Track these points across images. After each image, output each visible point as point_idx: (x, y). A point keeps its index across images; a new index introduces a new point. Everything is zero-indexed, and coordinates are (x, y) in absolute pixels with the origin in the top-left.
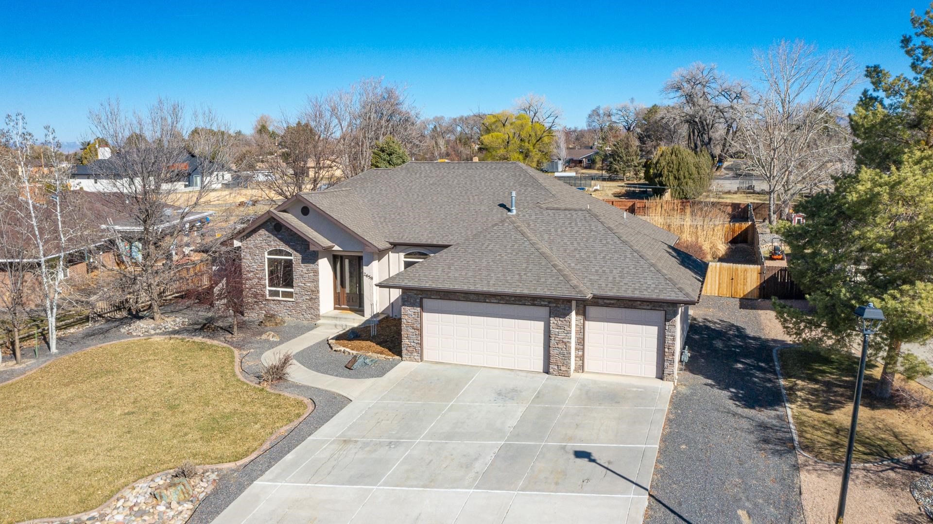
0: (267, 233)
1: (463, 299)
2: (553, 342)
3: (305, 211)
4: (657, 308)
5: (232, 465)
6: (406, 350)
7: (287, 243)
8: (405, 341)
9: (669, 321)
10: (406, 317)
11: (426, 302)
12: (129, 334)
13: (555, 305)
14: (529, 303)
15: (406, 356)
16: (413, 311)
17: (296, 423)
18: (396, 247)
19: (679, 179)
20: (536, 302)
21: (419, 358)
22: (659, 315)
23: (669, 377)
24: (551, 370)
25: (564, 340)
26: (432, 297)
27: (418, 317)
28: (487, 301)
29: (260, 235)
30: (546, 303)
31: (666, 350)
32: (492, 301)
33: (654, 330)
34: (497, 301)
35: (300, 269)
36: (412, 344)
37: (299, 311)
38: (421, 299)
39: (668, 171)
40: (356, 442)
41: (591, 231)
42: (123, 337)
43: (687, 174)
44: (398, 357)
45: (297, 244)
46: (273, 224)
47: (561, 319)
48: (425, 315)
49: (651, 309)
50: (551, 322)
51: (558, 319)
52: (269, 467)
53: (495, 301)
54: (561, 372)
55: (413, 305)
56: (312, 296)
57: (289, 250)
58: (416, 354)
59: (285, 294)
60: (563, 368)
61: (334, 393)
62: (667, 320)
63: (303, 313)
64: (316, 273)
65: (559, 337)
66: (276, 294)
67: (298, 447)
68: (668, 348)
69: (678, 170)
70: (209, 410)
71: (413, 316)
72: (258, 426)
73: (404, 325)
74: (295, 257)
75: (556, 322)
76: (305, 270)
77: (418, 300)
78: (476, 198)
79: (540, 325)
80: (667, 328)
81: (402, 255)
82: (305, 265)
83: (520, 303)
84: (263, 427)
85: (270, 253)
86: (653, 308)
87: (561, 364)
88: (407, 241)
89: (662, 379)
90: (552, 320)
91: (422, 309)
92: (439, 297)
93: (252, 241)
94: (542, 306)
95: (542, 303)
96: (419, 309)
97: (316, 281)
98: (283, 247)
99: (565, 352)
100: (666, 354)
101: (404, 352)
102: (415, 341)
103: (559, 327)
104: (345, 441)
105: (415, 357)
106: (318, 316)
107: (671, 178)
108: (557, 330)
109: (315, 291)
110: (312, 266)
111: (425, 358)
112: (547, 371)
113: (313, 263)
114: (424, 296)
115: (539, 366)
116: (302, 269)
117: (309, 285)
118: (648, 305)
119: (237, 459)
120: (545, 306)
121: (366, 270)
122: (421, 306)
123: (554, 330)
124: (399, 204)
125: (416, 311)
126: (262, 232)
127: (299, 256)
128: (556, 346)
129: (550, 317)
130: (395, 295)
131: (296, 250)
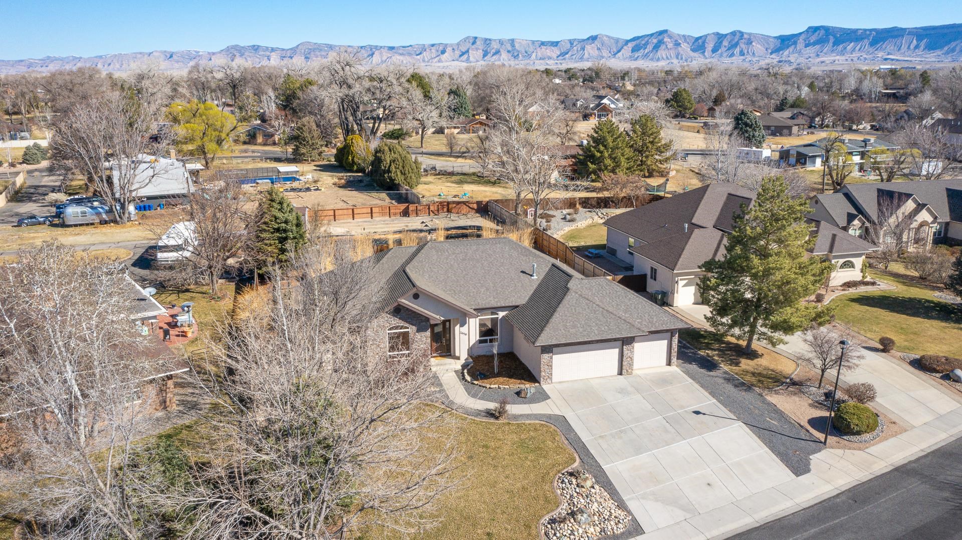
0: (387, 315)
1: (577, 344)
2: (624, 358)
3: (416, 296)
5: (577, 464)
6: (543, 378)
7: (405, 320)
8: (542, 374)
9: (674, 337)
10: (544, 360)
11: (555, 351)
13: (626, 339)
14: (613, 340)
15: (542, 382)
16: (548, 356)
17: (561, 434)
18: (475, 312)
19: (405, 174)
20: (617, 341)
22: (669, 335)
23: (673, 364)
24: (623, 373)
25: (630, 356)
26: (560, 348)
27: (550, 359)
29: (381, 317)
30: (623, 340)
31: (672, 351)
33: (665, 342)
35: (414, 336)
36: (547, 374)
38: (553, 349)
39: (395, 168)
43: (410, 170)
44: (537, 384)
45: (414, 320)
46: (394, 309)
47: (629, 346)
48: (554, 357)
49: (666, 333)
50: (624, 348)
51: (627, 346)
52: (594, 459)
54: (628, 373)
55: (548, 353)
57: (407, 325)
58: (549, 380)
59: (403, 355)
60: (629, 370)
61: (547, 414)
62: (672, 336)
64: (428, 337)
67: (587, 445)
68: (672, 349)
69: (403, 168)
73: (542, 365)
74: (411, 329)
75: (626, 348)
76: (417, 337)
79: (617, 351)
80: (672, 340)
81: (478, 316)
82: (418, 334)
85: (390, 329)
89: (669, 365)
91: (553, 355)
92: (564, 347)
94: (621, 341)
96: (551, 354)
97: (427, 343)
98: (402, 323)
99: (631, 362)
100: (673, 353)
101: (541, 379)
102: (549, 373)
103: (628, 350)
105: (549, 382)
107: (399, 173)
108: (626, 352)
109: (428, 350)
111: (554, 381)
112: (620, 373)
113: (423, 332)
114: (555, 346)
115: (615, 370)
117: (423, 346)
119: (574, 460)
121: (462, 329)
122: (552, 352)
125: (550, 356)
126: (383, 314)
127: (414, 328)
128: (626, 360)
129: (623, 345)
130: (473, 342)
131: (412, 325)
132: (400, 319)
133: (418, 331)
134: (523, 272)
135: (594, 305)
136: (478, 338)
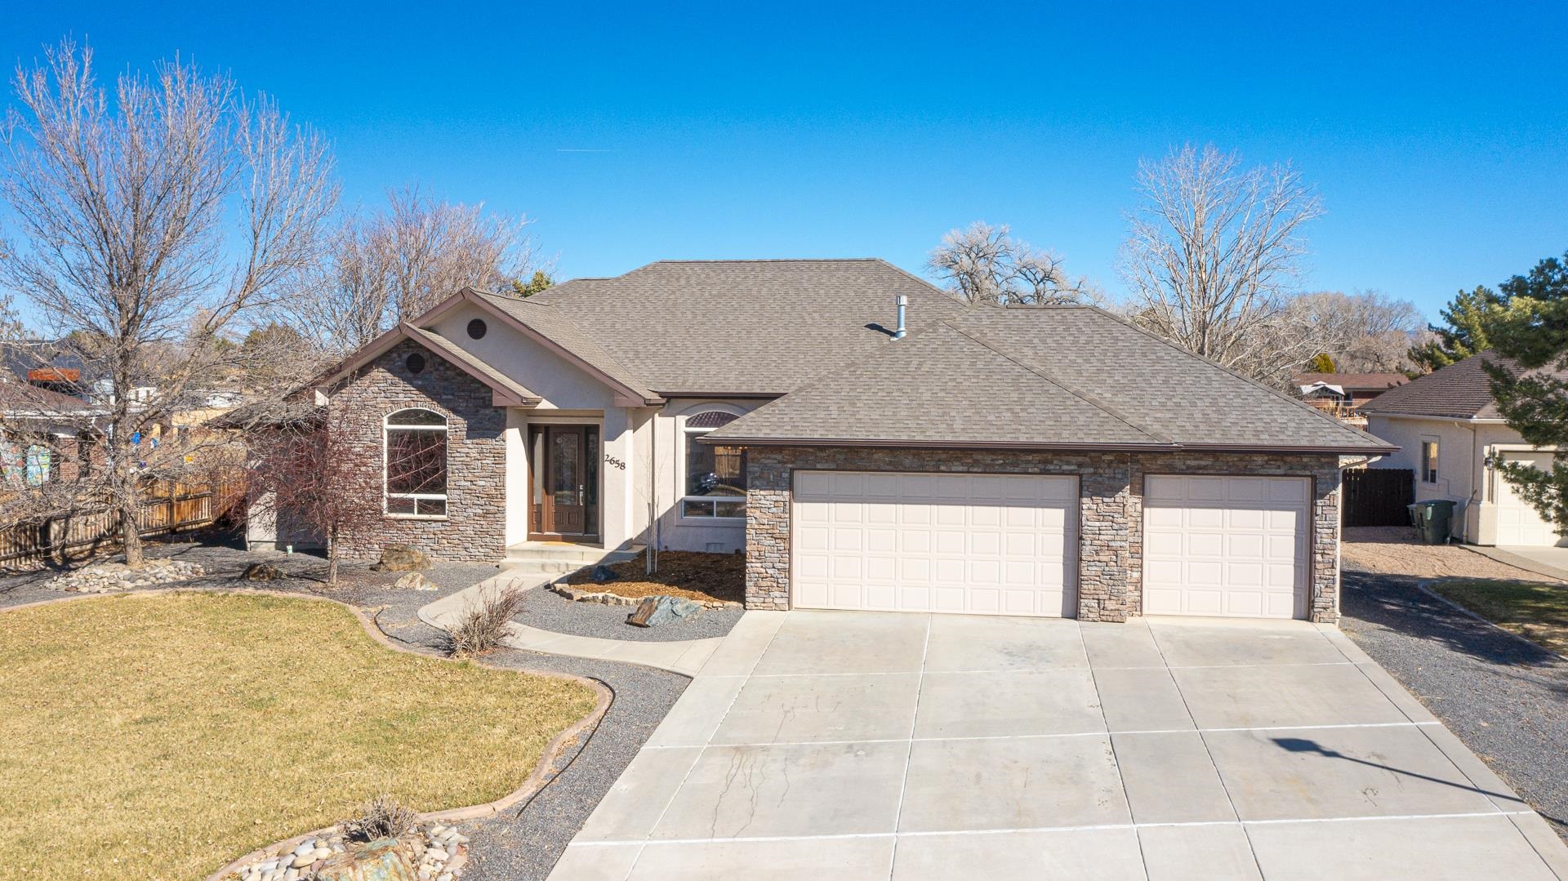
0: (388, 375)
1: (888, 468)
2: (1087, 550)
3: (477, 329)
4: (1298, 472)
5: (484, 810)
6: (756, 585)
7: (434, 395)
8: (753, 567)
9: (1322, 496)
10: (757, 513)
11: (802, 478)
12: (71, 590)
13: (1092, 470)
14: (1036, 470)
15: (755, 600)
16: (774, 498)
17: (591, 721)
18: (671, 401)
20: (1052, 467)
21: (785, 601)
22: (1300, 487)
23: (1325, 615)
24: (1084, 611)
25: (1111, 544)
26: (818, 466)
27: (784, 512)
28: (942, 468)
29: (373, 382)
30: (1072, 467)
31: (1319, 557)
32: (953, 469)
33: (1286, 521)
34: (965, 468)
35: (462, 450)
36: (770, 571)
37: (456, 542)
38: (792, 470)
40: (764, 749)
41: (1117, 339)
42: (56, 594)
44: (734, 604)
45: (459, 397)
46: (405, 356)
47: (1106, 500)
48: (796, 507)
49: (1285, 475)
50: (1085, 507)
51: (1098, 499)
52: (586, 811)
53: (960, 469)
54: (1107, 613)
55: (773, 486)
56: (488, 507)
57: (440, 411)
58: (777, 594)
59: (425, 507)
60: (1110, 605)
61: (638, 667)
62: (1316, 494)
63: (466, 545)
64: (500, 457)
65: (1102, 537)
66: (406, 506)
67: (631, 766)
68: (1322, 554)
70: (355, 706)
71: (774, 510)
72: (500, 731)
73: (753, 532)
74: (454, 426)
75: (1095, 507)
76: (474, 453)
77: (786, 475)
78: (816, 316)
79: (1056, 518)
80: (1319, 511)
81: (682, 420)
82: (475, 441)
83: (1016, 470)
84: (515, 730)
85: (394, 419)
86: (1290, 472)
87: (1106, 597)
88: (696, 389)
89: (1309, 618)
90: (1086, 502)
91: (794, 498)
92: (835, 467)
93: (354, 392)
94: (1063, 473)
95: (1065, 467)
96: (786, 493)
97: (499, 475)
98: (426, 404)
99: (1115, 569)
100: (1318, 566)
101: (750, 589)
102: (776, 565)
103: (1101, 517)
104: (737, 749)
105: (776, 601)
106: (500, 550)
108: (1098, 524)
109: (497, 496)
110: (490, 443)
111: (796, 603)
112: (1073, 612)
113: (494, 437)
114: (799, 464)
115: (1055, 602)
116: (467, 450)
117: (483, 483)
118: (1279, 467)
119: (491, 797)
120: (1071, 473)
121: (610, 448)
122: (791, 488)
123: (1090, 523)
124: (660, 328)
125: (781, 498)
126: (378, 373)
127: (462, 423)
128: (1097, 558)
129: (1081, 496)
130: (665, 505)
131: (455, 411)
132: (420, 389)
133: (472, 432)
134: (872, 327)
135: (1000, 359)
136: (682, 493)
